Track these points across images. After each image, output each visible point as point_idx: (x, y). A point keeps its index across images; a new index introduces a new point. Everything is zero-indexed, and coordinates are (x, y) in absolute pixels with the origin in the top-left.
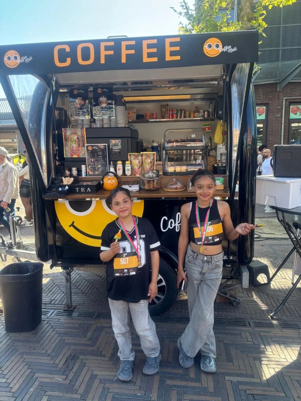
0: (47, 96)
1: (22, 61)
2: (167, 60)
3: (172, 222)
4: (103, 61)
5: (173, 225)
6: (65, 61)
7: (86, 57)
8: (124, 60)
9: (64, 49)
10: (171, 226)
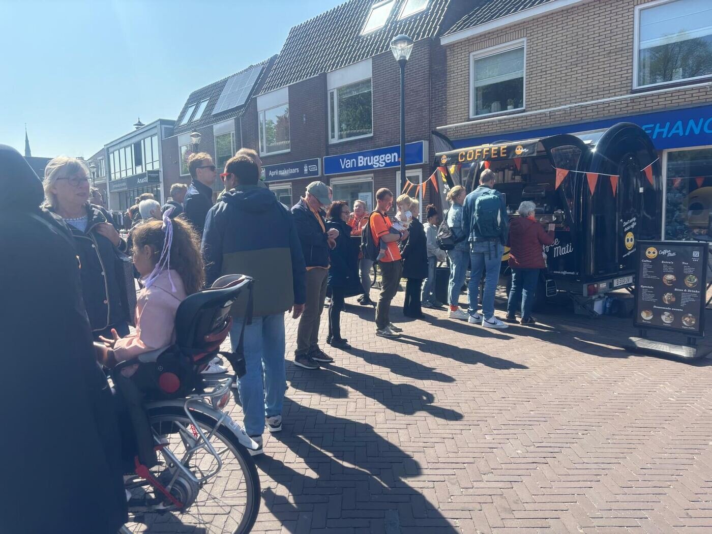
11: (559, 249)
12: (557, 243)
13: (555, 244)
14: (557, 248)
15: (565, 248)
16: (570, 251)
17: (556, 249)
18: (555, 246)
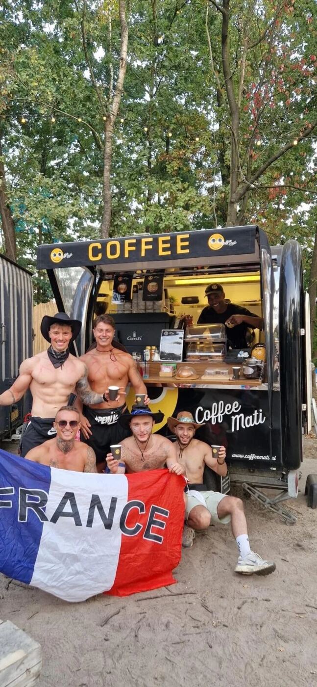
0: (89, 290)
1: (65, 257)
2: (178, 253)
3: (207, 413)
4: (127, 255)
5: (209, 417)
6: (97, 256)
7: (113, 252)
8: (143, 254)
9: (97, 247)
10: (207, 418)
11: (240, 418)
12: (236, 409)
13: (233, 410)
14: (238, 417)
15: (251, 417)
16: (260, 421)
17: (236, 419)
18: (234, 414)
